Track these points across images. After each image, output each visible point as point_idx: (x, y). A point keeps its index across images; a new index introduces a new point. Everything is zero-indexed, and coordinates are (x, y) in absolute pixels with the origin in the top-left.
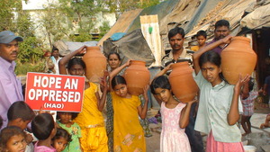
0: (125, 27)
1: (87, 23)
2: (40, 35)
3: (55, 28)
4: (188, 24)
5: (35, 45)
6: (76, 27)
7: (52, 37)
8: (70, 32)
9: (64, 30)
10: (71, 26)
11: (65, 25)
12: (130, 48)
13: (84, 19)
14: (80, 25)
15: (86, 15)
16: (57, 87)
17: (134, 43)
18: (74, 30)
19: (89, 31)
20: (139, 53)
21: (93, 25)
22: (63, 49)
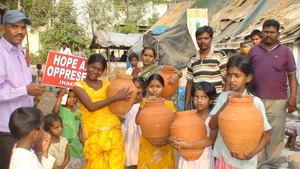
0: (173, 20)
1: (135, 13)
2: (83, 22)
3: (99, 16)
4: (243, 22)
5: (77, 33)
6: (123, 16)
7: (96, 25)
8: (116, 22)
9: (108, 19)
10: (117, 16)
11: (110, 14)
12: (173, 45)
13: (132, 9)
14: (127, 14)
15: (134, 4)
16: (73, 67)
17: (177, 39)
18: (120, 19)
19: (136, 22)
20: (182, 51)
21: (141, 16)
22: (104, 39)
